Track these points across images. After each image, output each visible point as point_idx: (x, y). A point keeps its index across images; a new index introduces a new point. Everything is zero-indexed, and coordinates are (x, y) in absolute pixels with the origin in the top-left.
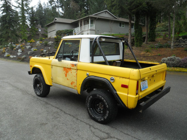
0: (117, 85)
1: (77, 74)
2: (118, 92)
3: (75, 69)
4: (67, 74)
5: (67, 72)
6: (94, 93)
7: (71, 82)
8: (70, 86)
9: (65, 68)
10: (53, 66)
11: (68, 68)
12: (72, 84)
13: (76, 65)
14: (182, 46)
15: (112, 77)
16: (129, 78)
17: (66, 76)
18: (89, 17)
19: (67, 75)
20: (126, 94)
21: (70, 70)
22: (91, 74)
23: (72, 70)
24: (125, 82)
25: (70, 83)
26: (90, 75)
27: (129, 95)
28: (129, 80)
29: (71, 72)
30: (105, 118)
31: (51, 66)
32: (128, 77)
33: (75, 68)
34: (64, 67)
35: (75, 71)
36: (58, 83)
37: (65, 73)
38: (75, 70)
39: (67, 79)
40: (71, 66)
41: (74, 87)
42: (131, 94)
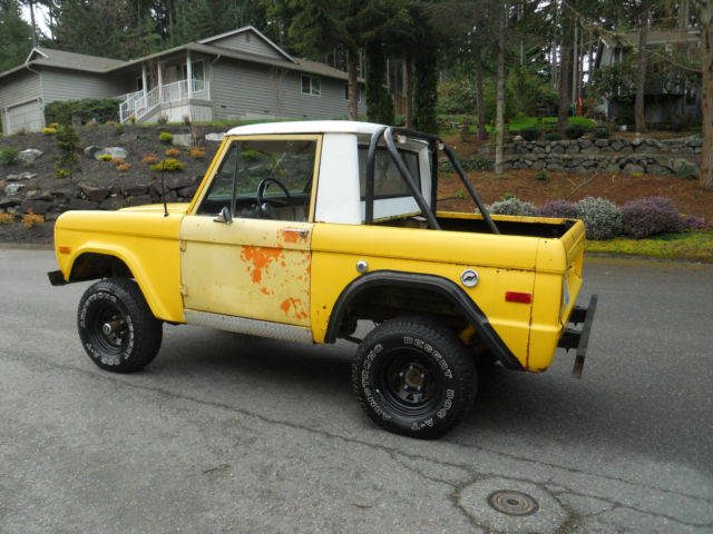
0: (487, 296)
1: (309, 270)
2: (492, 321)
3: (302, 251)
4: (263, 270)
5: (261, 263)
6: (391, 333)
7: (283, 300)
8: (279, 315)
9: (253, 247)
10: (190, 246)
11: (264, 248)
12: (285, 306)
13: (304, 235)
14: (530, 163)
15: (466, 269)
16: (534, 270)
17: (256, 277)
18: (184, 51)
19: (264, 275)
20: (525, 325)
21: (276, 257)
22: (374, 265)
23: (284, 253)
24: (520, 283)
25: (277, 303)
26: (370, 269)
27: (535, 327)
28: (532, 274)
29: (283, 264)
30: (440, 416)
31: (177, 245)
32: (531, 266)
33: (302, 245)
34: (244, 246)
35: (304, 257)
36: (213, 309)
37: (253, 268)
38: (300, 254)
39: (264, 291)
40: (283, 238)
41: (295, 321)
42: (543, 321)
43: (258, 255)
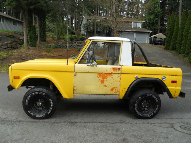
0: (167, 82)
1: (120, 79)
2: (169, 88)
3: (118, 74)
4: (105, 80)
5: (104, 78)
7: (111, 88)
8: (110, 92)
9: (102, 73)
10: (78, 74)
12: (112, 90)
13: (119, 69)
15: (164, 76)
16: (177, 75)
17: (103, 82)
20: (175, 88)
21: (110, 76)
23: (113, 74)
24: (174, 78)
26: (139, 77)
27: (177, 88)
28: (176, 76)
29: (112, 78)
30: (155, 112)
31: (73, 74)
32: (176, 74)
33: (119, 72)
34: (98, 73)
37: (101, 79)
38: (117, 74)
39: (105, 86)
40: (113, 70)
41: (115, 93)
42: (179, 86)
43: (103, 76)
